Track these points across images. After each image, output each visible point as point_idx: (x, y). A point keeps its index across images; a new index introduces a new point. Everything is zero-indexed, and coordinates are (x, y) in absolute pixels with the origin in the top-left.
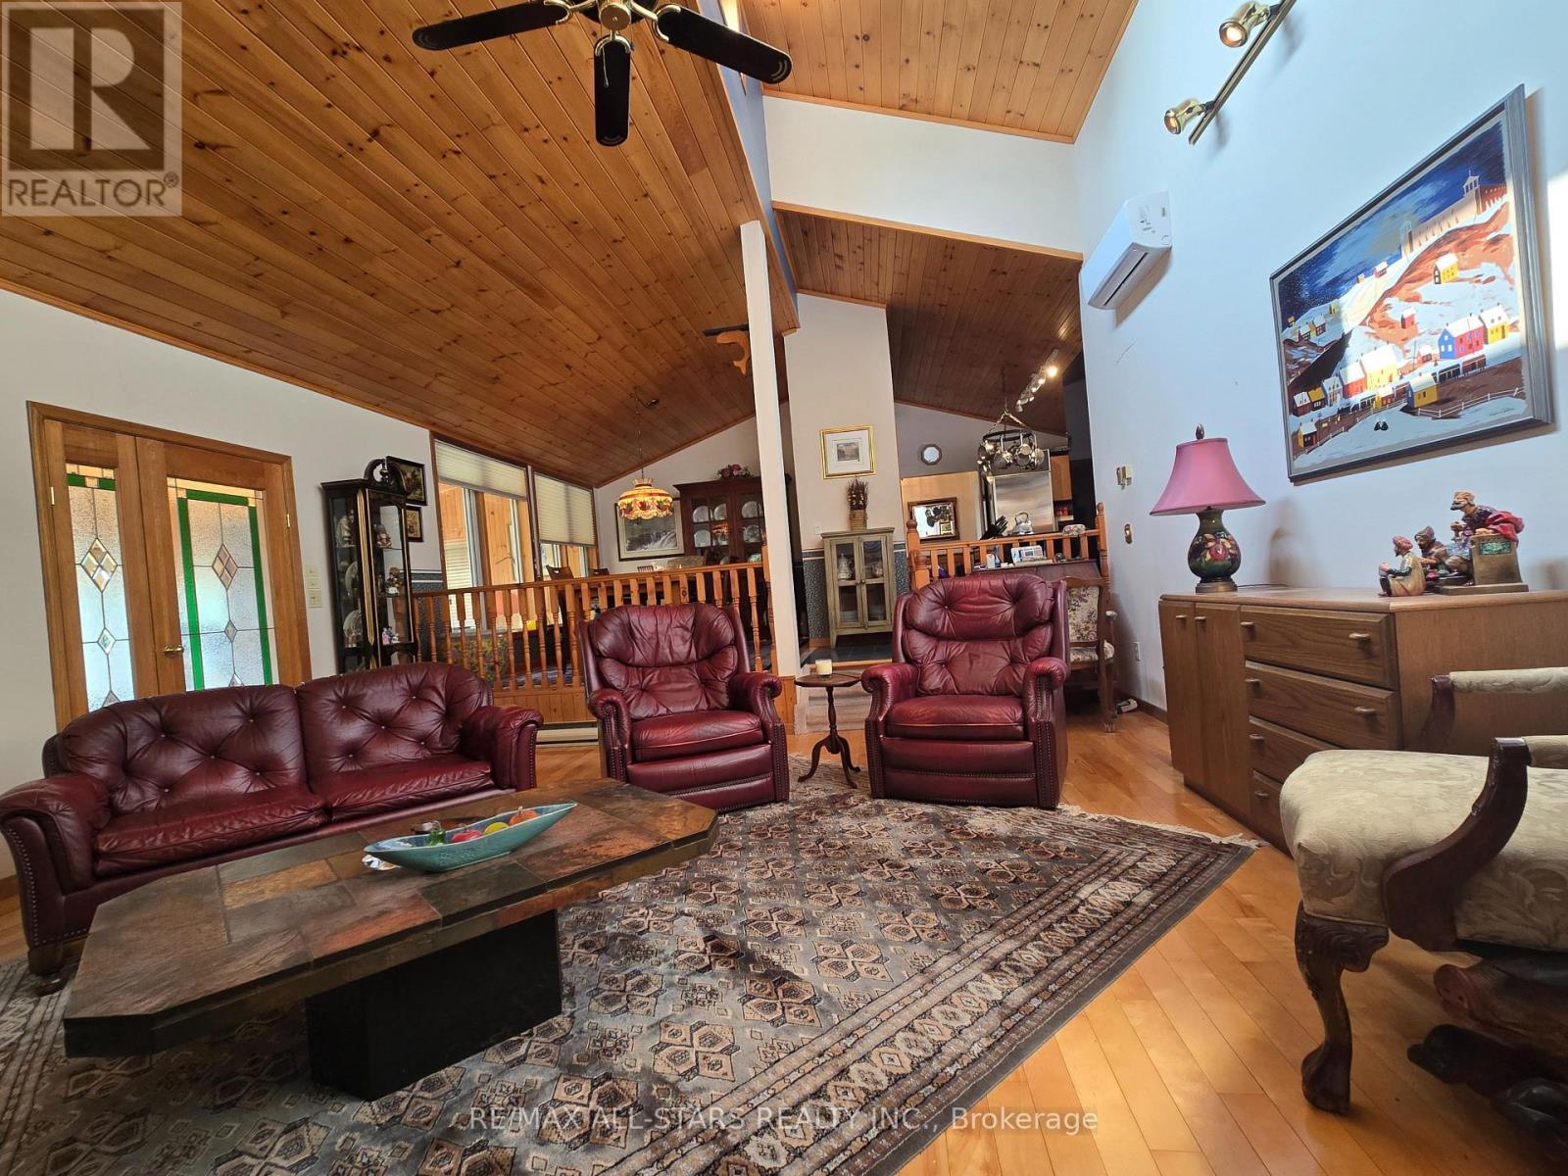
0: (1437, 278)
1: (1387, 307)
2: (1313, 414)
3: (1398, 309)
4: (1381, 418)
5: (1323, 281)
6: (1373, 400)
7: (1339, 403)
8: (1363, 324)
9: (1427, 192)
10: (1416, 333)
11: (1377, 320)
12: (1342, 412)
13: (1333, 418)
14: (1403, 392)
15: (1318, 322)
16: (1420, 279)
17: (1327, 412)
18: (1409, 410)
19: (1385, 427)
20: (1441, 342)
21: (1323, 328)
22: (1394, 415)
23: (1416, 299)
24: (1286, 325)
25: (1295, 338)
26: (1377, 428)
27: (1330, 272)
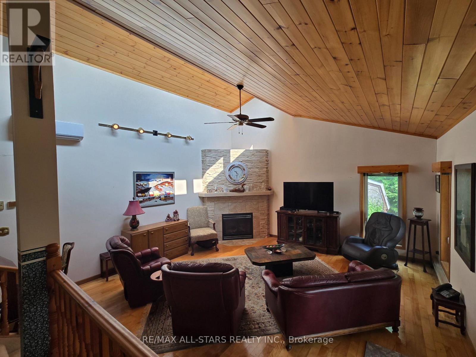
0: (165, 185)
1: (158, 186)
2: (143, 198)
3: (159, 187)
4: (156, 200)
5: (147, 178)
6: (155, 197)
7: (148, 197)
8: (154, 187)
9: (165, 176)
10: (162, 191)
11: (156, 187)
12: (149, 198)
13: (147, 199)
14: (160, 197)
15: (145, 184)
16: (163, 185)
17: (145, 198)
18: (160, 200)
19: (157, 201)
20: (165, 193)
21: (146, 185)
22: (158, 200)
23: (162, 187)
24: (137, 181)
25: (140, 184)
26: (155, 201)
27: (148, 178)
